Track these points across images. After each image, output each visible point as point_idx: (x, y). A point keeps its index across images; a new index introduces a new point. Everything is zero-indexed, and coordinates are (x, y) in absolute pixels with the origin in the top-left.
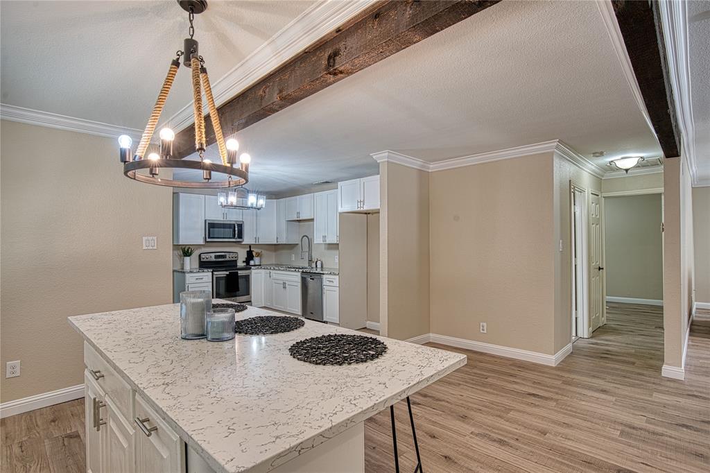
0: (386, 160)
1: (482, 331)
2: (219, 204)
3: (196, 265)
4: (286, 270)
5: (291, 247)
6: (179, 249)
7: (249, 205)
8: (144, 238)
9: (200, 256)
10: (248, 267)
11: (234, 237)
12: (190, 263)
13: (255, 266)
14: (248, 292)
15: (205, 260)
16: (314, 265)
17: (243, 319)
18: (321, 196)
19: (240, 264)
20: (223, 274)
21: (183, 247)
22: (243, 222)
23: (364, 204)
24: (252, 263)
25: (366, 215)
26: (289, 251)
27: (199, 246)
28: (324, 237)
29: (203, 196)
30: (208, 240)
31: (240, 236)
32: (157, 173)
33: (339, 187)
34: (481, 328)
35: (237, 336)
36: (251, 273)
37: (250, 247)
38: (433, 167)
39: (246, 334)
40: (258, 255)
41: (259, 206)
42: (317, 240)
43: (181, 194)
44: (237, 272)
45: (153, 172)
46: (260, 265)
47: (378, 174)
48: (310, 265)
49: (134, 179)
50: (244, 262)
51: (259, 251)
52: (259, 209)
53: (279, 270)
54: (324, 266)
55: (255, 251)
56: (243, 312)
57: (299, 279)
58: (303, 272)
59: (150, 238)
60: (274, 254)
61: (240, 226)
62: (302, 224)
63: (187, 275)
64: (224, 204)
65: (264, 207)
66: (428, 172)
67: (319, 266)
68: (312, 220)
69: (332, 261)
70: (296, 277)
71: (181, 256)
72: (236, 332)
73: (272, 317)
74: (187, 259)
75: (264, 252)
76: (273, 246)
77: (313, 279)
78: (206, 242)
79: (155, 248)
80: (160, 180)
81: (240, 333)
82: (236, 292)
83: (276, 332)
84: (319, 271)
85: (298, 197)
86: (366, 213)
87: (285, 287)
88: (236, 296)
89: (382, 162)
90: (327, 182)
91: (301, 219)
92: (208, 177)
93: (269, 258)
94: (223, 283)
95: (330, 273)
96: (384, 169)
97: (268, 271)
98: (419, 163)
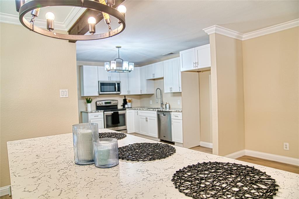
0: (214, 32)
1: (285, 149)
2: (106, 69)
3: (95, 108)
4: (148, 110)
5: (150, 96)
6: (84, 99)
7: (124, 69)
9: (96, 103)
10: (124, 109)
11: (115, 91)
12: (91, 107)
13: (128, 108)
15: (99, 105)
16: (164, 107)
17: (124, 145)
18: (168, 63)
19: (120, 107)
20: (110, 113)
21: (87, 98)
22: (120, 81)
23: (198, 65)
24: (126, 106)
25: (198, 73)
26: (148, 99)
27: (96, 97)
28: (171, 88)
29: (97, 67)
30: (100, 93)
31: (119, 90)
32: (53, 28)
33: (180, 55)
34: (285, 146)
35: (120, 161)
36: (126, 112)
37: (125, 97)
38: (245, 37)
39: (128, 160)
40: (130, 101)
41: (130, 70)
42: (167, 90)
43: (84, 66)
44: (118, 112)
45: (50, 27)
46: (131, 108)
47: (209, 43)
48: (162, 106)
49: (33, 30)
50: (122, 106)
51: (130, 99)
52: (130, 71)
53: (143, 110)
54: (171, 107)
55: (128, 99)
56: (124, 139)
57: (156, 116)
58: (158, 111)
59: (64, 90)
60: (139, 101)
62: (156, 81)
63: (89, 114)
64: (108, 69)
65: (133, 70)
66: (242, 41)
67: (168, 106)
68: (163, 78)
69: (176, 104)
70: (154, 114)
71: (85, 103)
72: (120, 158)
73: (147, 144)
74: (89, 104)
75: (133, 100)
76: (139, 96)
77: (165, 115)
78: (100, 94)
79: (67, 96)
80: (55, 34)
81: (123, 159)
82: (118, 124)
83: (154, 159)
84: (167, 110)
85: (153, 64)
86: (198, 72)
87: (147, 121)
88: (117, 126)
89: (211, 34)
90: (171, 54)
91: (155, 77)
92: (93, 31)
93: (136, 103)
94: (110, 119)
95: (176, 111)
96: (212, 39)
97: (136, 111)
98: (236, 34)
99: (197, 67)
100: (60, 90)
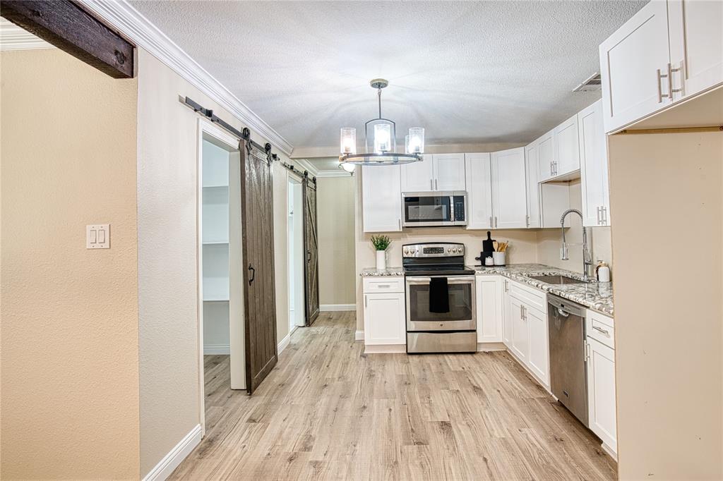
3: (399, 263)
8: (89, 227)
9: (402, 249)
11: (448, 219)
12: (386, 260)
13: (493, 266)
14: (467, 313)
15: (409, 255)
19: (470, 261)
20: (422, 280)
22: (465, 192)
23: (685, 78)
24: (489, 261)
27: (395, 234)
30: (406, 224)
31: (460, 215)
36: (480, 280)
37: (489, 234)
40: (502, 247)
42: (589, 219)
44: (446, 278)
46: (505, 266)
51: (504, 241)
55: (498, 240)
58: (549, 292)
59: (98, 227)
60: (536, 245)
61: (460, 200)
63: (364, 279)
67: (603, 277)
68: (578, 179)
74: (380, 254)
75: (513, 243)
78: (403, 227)
79: (106, 246)
91: (559, 174)
94: (424, 297)
97: (505, 279)
99: (683, 89)
100: (87, 226)
